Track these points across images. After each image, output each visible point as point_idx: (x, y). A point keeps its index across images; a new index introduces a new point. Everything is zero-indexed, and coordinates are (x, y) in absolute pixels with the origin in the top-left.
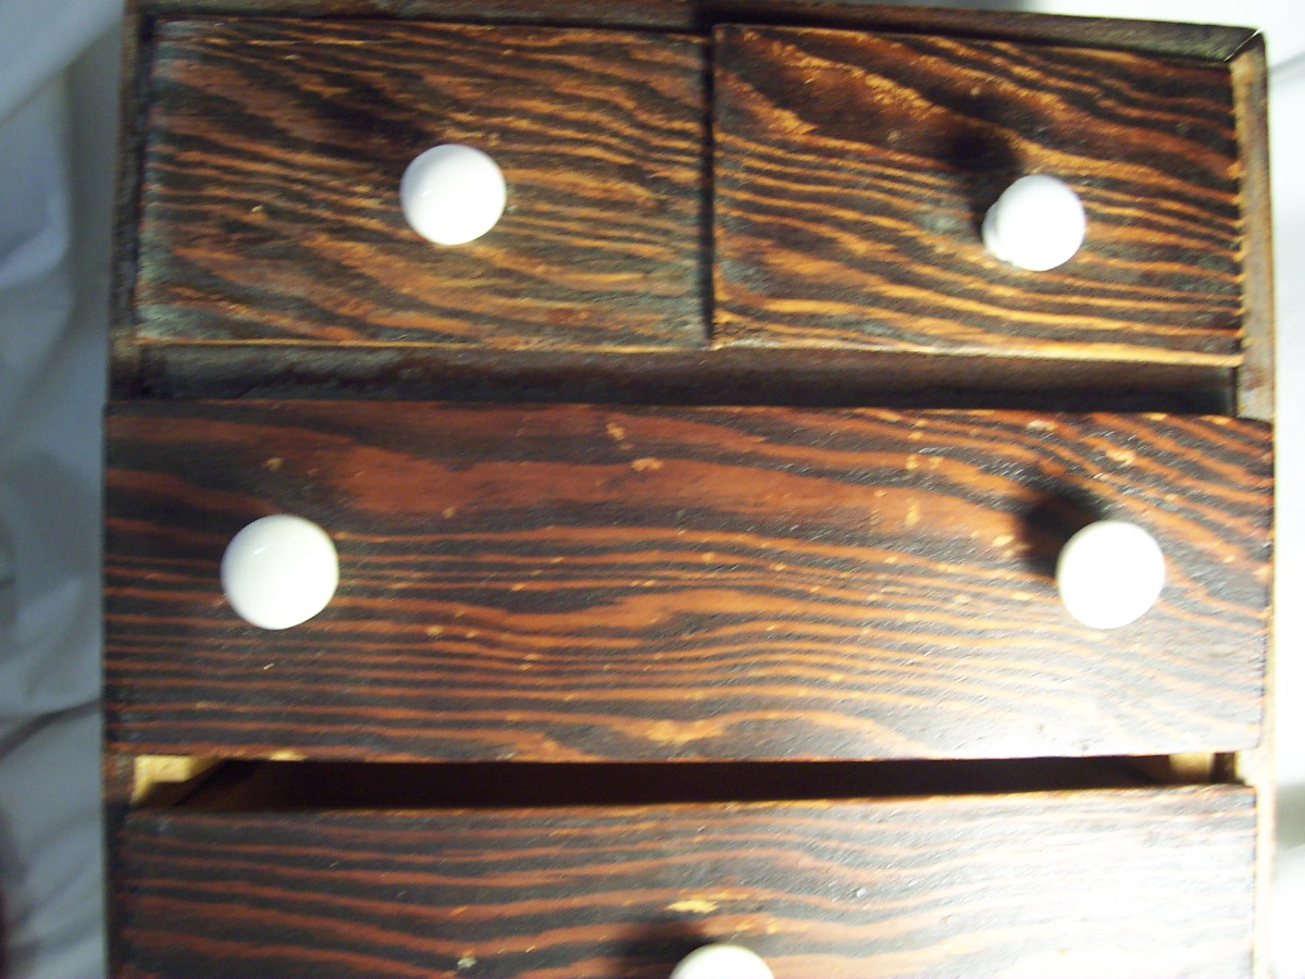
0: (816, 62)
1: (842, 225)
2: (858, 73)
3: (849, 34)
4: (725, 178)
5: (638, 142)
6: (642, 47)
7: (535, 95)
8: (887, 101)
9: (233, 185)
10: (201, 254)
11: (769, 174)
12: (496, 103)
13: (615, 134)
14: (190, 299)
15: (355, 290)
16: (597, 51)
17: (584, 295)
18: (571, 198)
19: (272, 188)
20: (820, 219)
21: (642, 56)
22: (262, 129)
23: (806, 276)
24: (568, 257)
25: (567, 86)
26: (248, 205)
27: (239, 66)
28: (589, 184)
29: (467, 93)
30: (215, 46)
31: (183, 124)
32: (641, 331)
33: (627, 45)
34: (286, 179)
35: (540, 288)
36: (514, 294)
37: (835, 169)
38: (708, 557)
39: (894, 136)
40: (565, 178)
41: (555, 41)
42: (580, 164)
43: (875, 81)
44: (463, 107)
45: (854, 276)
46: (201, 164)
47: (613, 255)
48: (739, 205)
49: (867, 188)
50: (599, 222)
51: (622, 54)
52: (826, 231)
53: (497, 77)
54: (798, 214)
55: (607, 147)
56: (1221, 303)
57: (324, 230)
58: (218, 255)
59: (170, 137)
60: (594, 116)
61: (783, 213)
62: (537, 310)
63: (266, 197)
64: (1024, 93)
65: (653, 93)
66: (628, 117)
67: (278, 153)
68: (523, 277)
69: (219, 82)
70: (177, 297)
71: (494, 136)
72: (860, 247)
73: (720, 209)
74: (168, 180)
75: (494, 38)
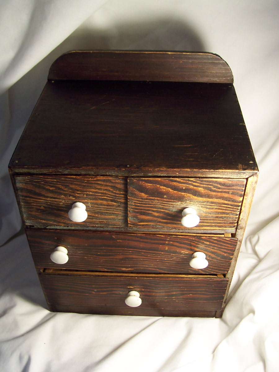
0: (149, 184)
1: (154, 211)
2: (158, 186)
3: (157, 179)
4: (130, 204)
5: (114, 196)
6: (114, 180)
7: (93, 188)
8: (164, 190)
9: (37, 203)
10: (34, 213)
11: (139, 203)
12: (85, 190)
13: (109, 195)
14: (34, 219)
15: (63, 219)
16: (104, 181)
17: (105, 219)
18: (101, 204)
19: (45, 204)
20: (149, 210)
21: (114, 181)
22: (40, 195)
23: (146, 219)
24: (102, 213)
25: (99, 187)
26: (41, 206)
27: (33, 184)
28: (105, 202)
29: (78, 188)
30: (27, 181)
31: (25, 194)
32: (116, 224)
33: (110, 179)
34: (46, 202)
35: (96, 218)
36: (93, 219)
37: (153, 202)
38: (131, 252)
39: (165, 196)
40: (100, 202)
41: (95, 179)
42: (102, 199)
43: (162, 187)
44: (78, 190)
45: (156, 219)
46: (30, 200)
47: (110, 213)
48: (133, 208)
49: (159, 205)
50: (107, 208)
51: (110, 181)
52: (150, 212)
53: (84, 186)
54: (144, 209)
55: (108, 197)
56: (232, 220)
57: (55, 210)
58: (37, 213)
59: (23, 196)
60: (104, 192)
61: (142, 209)
62: (96, 221)
63: (44, 205)
64: (195, 188)
65: (117, 188)
66: (112, 192)
67: (44, 198)
68: (93, 216)
69: (30, 187)
70: (31, 219)
71: (85, 195)
72: (156, 214)
73: (129, 209)
74: (25, 203)
75: (83, 179)
